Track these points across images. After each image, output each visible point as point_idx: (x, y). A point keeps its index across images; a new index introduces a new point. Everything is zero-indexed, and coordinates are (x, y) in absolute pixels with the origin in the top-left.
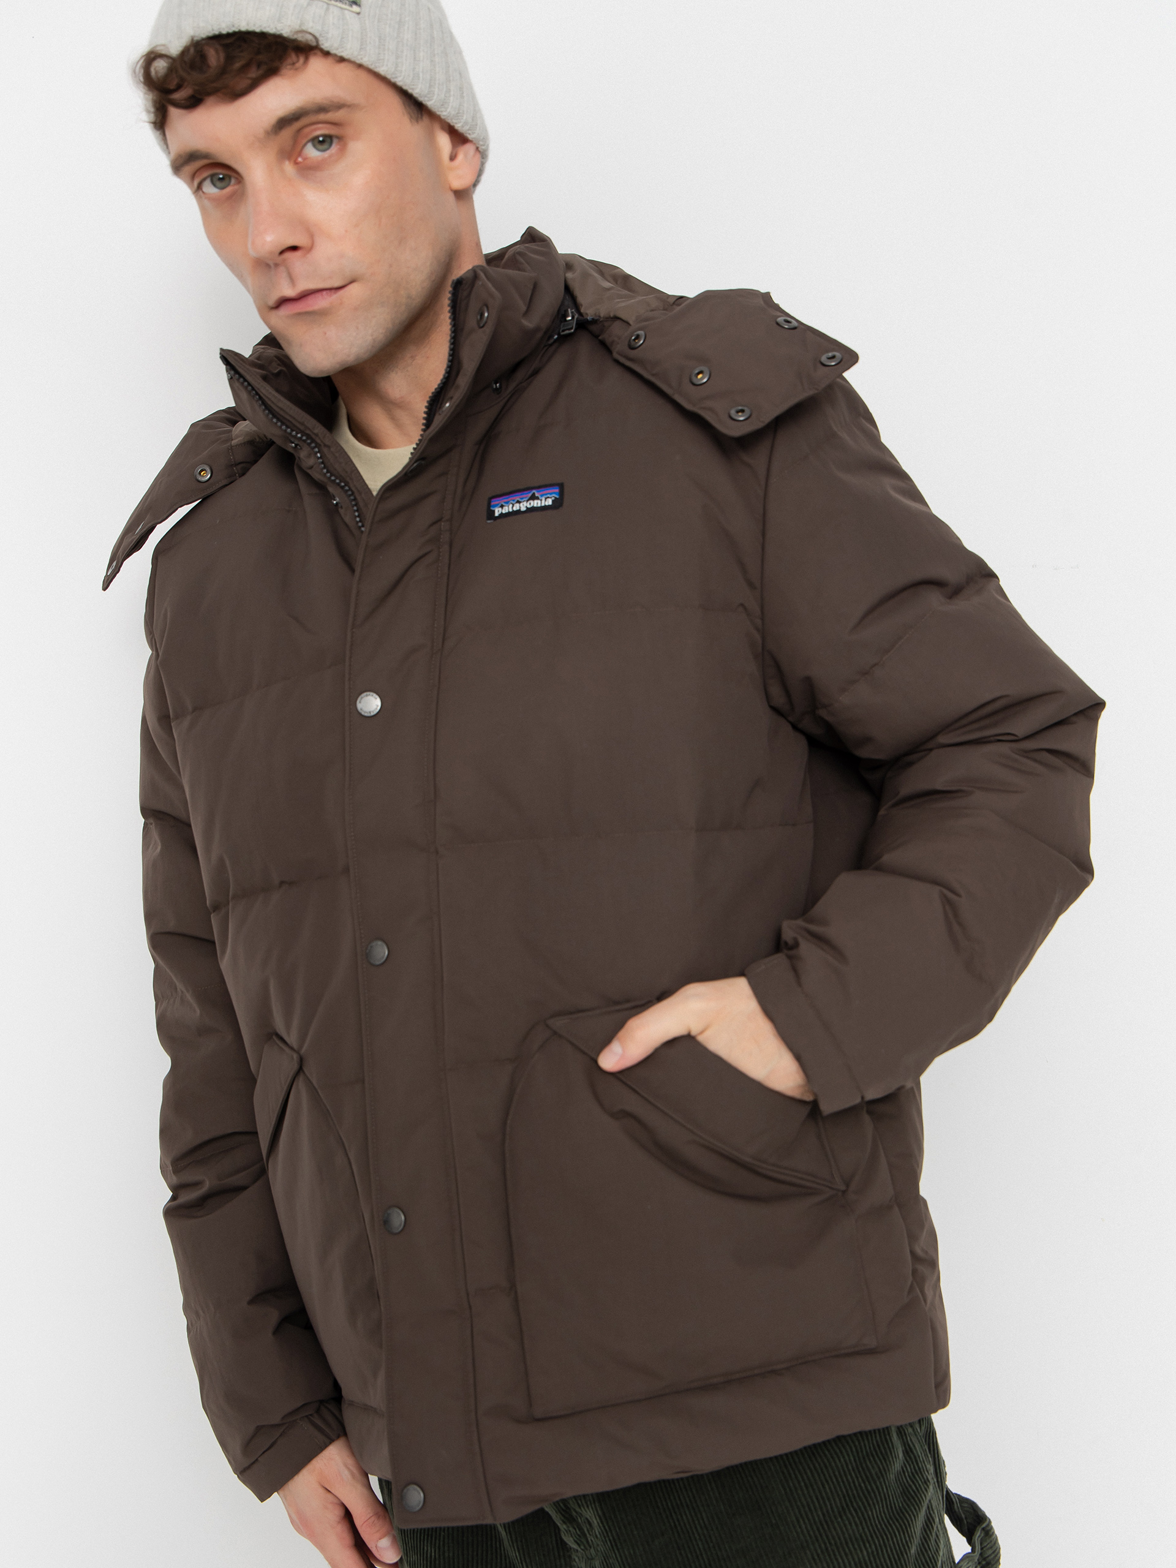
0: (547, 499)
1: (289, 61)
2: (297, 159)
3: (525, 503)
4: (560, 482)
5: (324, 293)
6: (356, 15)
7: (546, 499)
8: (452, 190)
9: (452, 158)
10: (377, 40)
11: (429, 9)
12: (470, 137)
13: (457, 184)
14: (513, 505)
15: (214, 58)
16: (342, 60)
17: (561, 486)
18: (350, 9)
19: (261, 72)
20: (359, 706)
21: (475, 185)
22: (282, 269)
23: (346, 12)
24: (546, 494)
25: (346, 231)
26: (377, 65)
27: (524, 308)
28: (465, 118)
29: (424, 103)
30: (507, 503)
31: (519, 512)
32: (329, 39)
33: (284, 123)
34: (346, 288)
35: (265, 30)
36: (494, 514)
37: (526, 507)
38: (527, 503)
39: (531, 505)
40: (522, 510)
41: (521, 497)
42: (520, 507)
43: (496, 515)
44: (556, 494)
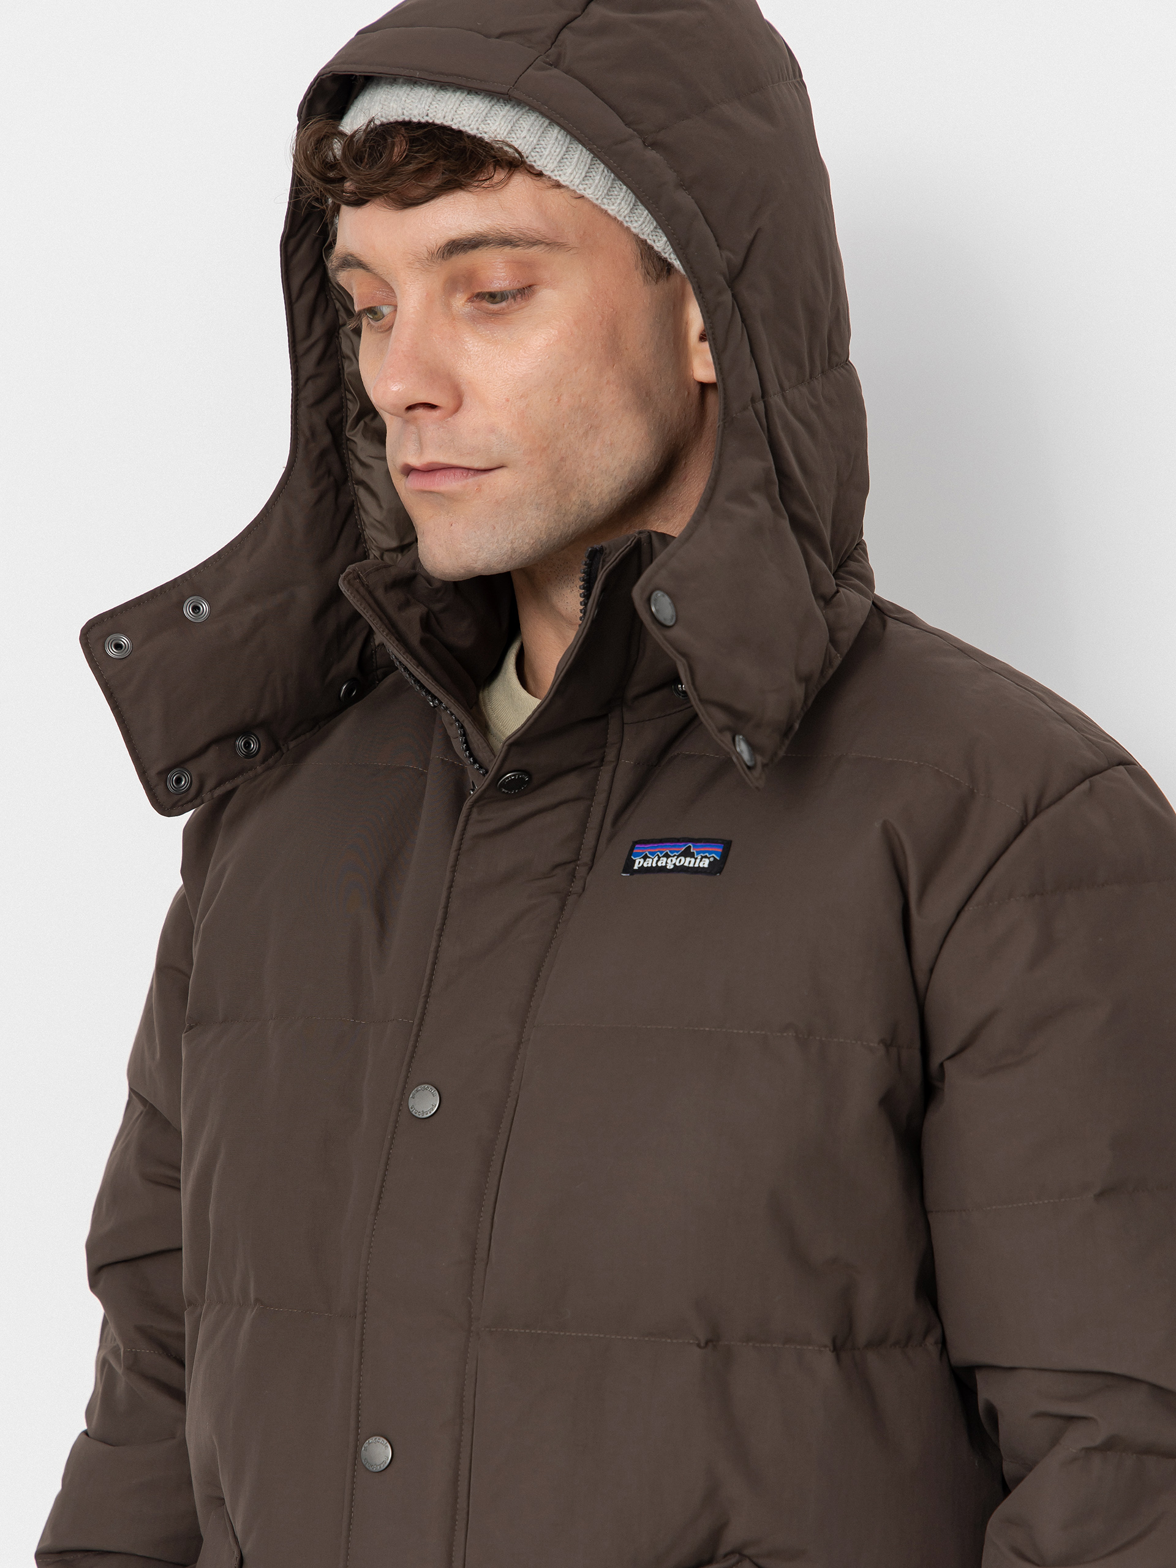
0: (704, 859)
3: (674, 859)
4: (728, 838)
5: (458, 472)
7: (702, 857)
8: (695, 380)
9: (704, 337)
13: (703, 374)
14: (659, 858)
15: (397, 152)
16: (558, 185)
17: (727, 845)
20: (412, 1102)
22: (411, 428)
24: (704, 852)
25: (507, 400)
29: (669, 260)
30: (653, 854)
31: (663, 869)
32: (545, 156)
33: (456, 247)
34: (492, 474)
35: (462, 128)
36: (634, 866)
37: (675, 864)
38: (677, 859)
39: (682, 863)
40: (668, 867)
41: (672, 849)
42: (666, 863)
43: (636, 867)
44: (717, 856)
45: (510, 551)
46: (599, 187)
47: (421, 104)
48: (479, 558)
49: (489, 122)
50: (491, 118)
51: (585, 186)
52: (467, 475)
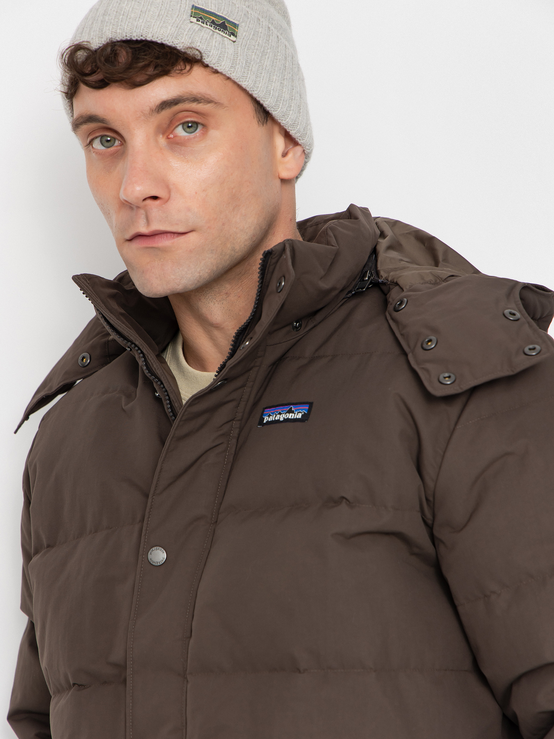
0: (299, 414)
1: (179, 67)
2: (169, 135)
3: (284, 415)
4: (311, 400)
5: (169, 235)
6: (232, 43)
7: (298, 413)
8: (279, 178)
9: (285, 155)
10: (244, 62)
11: (286, 46)
12: (300, 142)
13: (285, 174)
14: (276, 415)
15: (123, 57)
16: (216, 72)
17: (311, 404)
18: (229, 37)
19: (156, 72)
20: (150, 556)
21: (297, 178)
22: (142, 212)
23: (226, 39)
24: (299, 410)
25: (196, 193)
26: (241, 79)
27: (322, 273)
28: (298, 128)
29: (270, 112)
30: (273, 413)
31: (278, 421)
32: (210, 56)
33: (165, 105)
34: (187, 235)
35: (164, 42)
36: (264, 421)
37: (284, 418)
38: (285, 415)
39: (287, 417)
40: (281, 420)
41: (282, 410)
42: (280, 417)
43: (265, 422)
44: (306, 411)
45: (198, 277)
46: (238, 72)
47: (138, 30)
48: (181, 283)
49: (178, 38)
50: (179, 36)
51: (231, 72)
52: (174, 236)
